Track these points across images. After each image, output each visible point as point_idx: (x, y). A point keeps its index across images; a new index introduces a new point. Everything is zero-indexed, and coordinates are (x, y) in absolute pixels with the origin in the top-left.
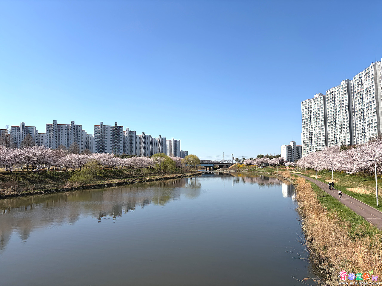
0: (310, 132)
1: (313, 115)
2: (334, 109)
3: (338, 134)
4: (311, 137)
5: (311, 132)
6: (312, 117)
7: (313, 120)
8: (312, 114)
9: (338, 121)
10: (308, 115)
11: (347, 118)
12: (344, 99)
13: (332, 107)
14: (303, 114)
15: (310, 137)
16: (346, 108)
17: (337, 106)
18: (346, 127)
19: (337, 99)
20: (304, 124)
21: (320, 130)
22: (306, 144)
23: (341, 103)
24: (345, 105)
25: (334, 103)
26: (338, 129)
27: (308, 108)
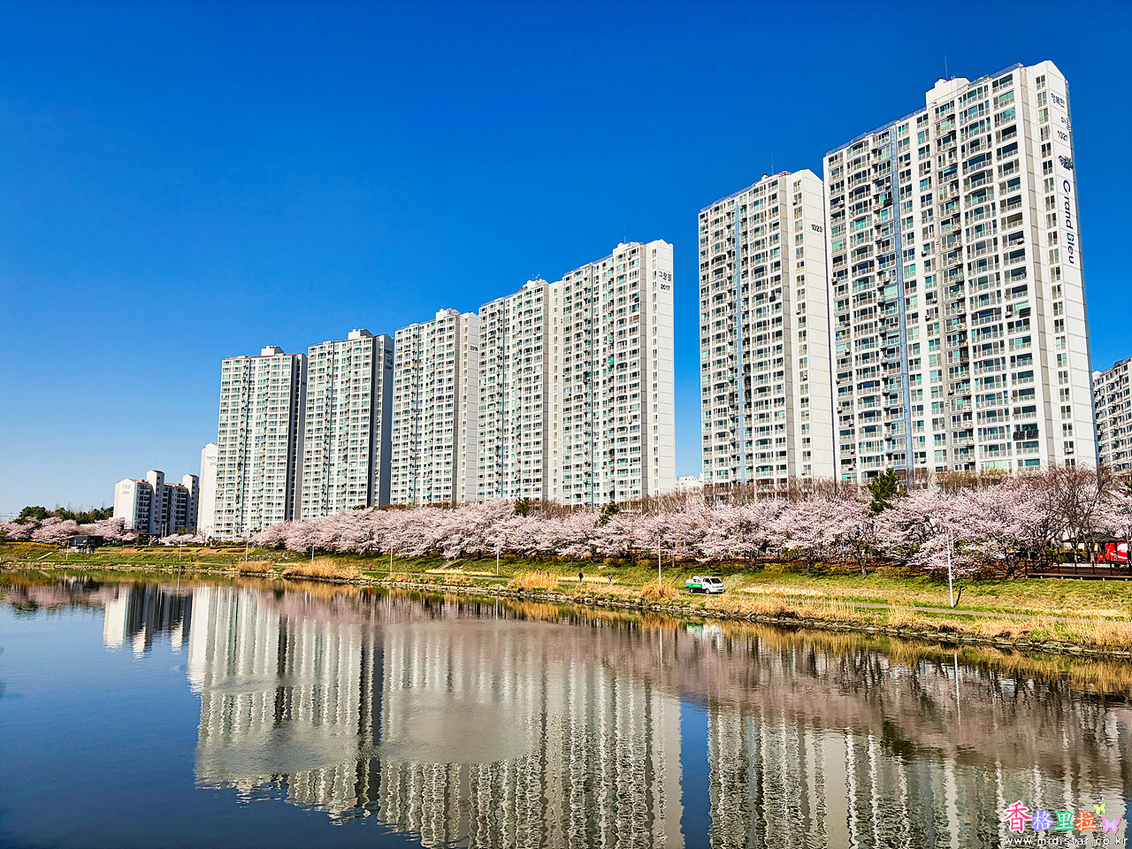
0: (243, 449)
1: (255, 403)
2: (330, 396)
3: (336, 462)
4: (243, 462)
5: (246, 451)
6: (254, 407)
7: (254, 418)
8: (254, 399)
9: (338, 429)
10: (240, 401)
11: (365, 426)
12: (361, 377)
13: (325, 391)
14: (224, 395)
15: (240, 464)
16: (365, 400)
17: (339, 391)
18: (359, 446)
19: (339, 373)
20: (224, 424)
21: (273, 448)
22: (226, 481)
23: (352, 385)
24: (361, 393)
25: (330, 381)
26: (337, 451)
27: (244, 381)
